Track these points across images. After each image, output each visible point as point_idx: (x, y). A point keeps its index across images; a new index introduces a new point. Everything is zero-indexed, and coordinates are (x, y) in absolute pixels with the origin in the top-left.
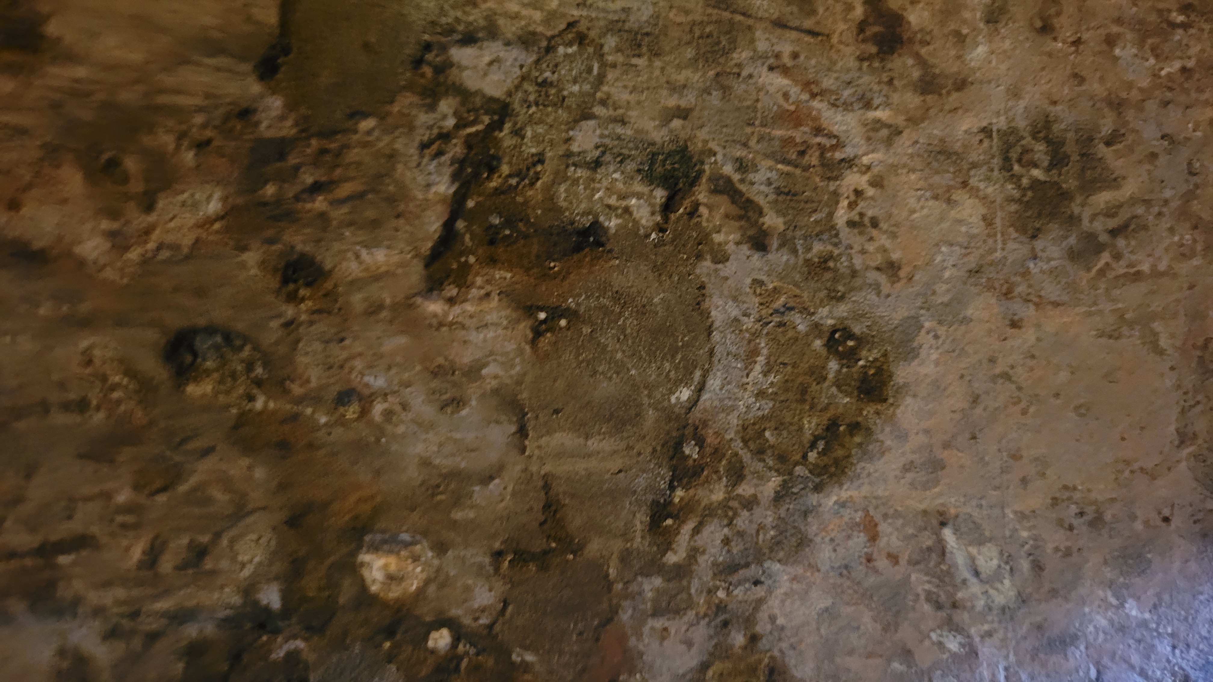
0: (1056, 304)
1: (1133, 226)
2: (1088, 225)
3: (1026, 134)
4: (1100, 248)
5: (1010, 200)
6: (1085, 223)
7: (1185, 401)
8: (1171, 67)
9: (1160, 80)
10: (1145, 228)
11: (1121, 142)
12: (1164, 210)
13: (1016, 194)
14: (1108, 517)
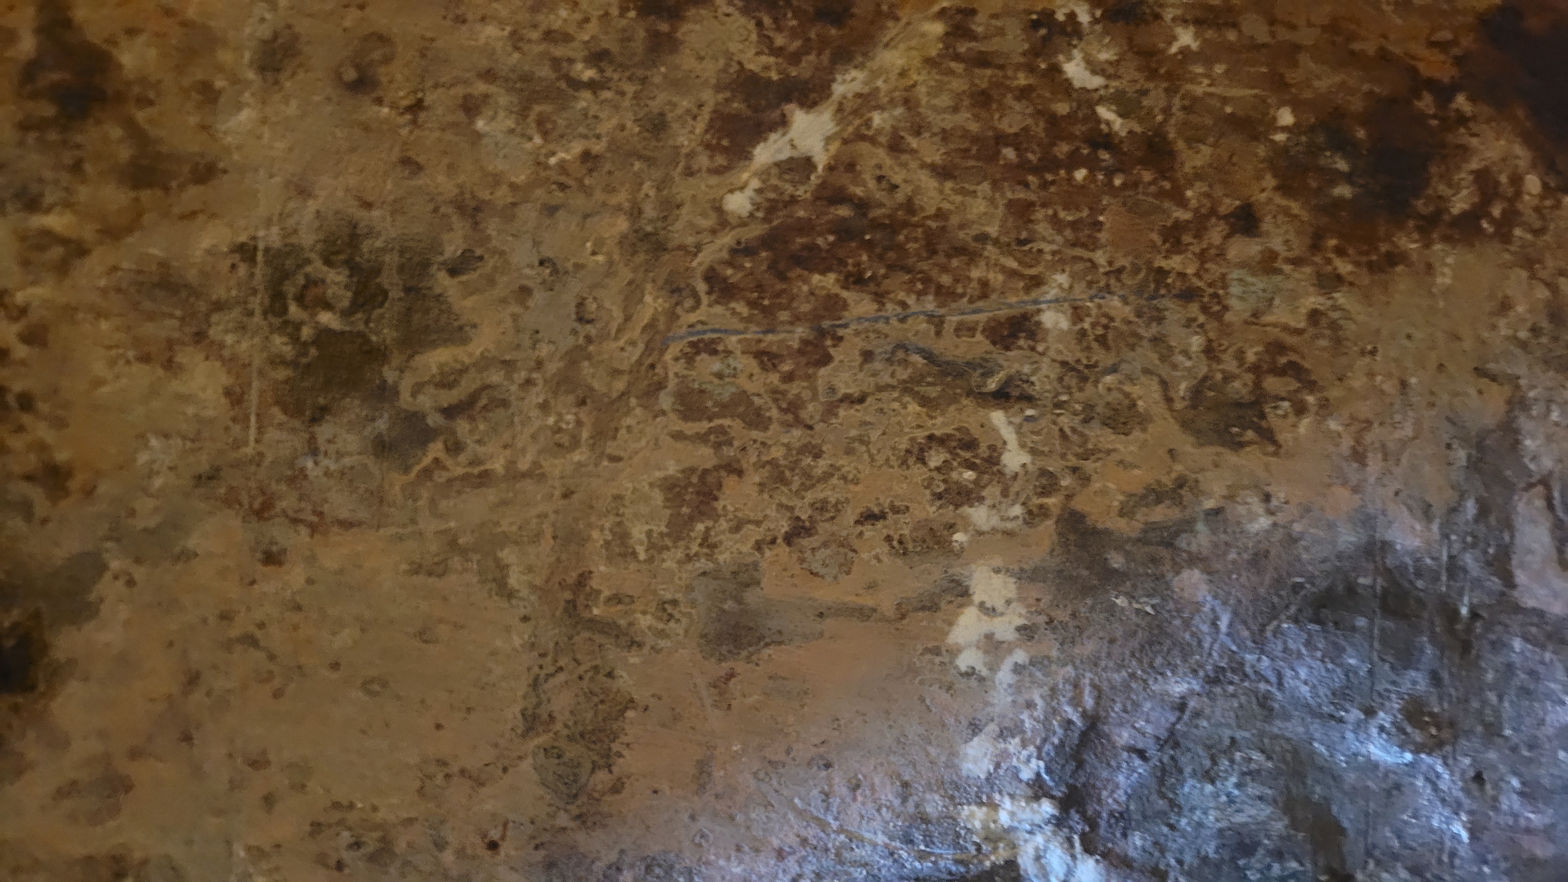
0: (347, 525)
1: (483, 401)
2: (410, 399)
3: (313, 256)
4: (426, 436)
5: (276, 361)
6: (405, 399)
7: (541, 667)
8: (567, 151)
9: (549, 172)
10: (504, 403)
11: (475, 270)
12: (535, 375)
13: (288, 351)
14: (401, 846)
